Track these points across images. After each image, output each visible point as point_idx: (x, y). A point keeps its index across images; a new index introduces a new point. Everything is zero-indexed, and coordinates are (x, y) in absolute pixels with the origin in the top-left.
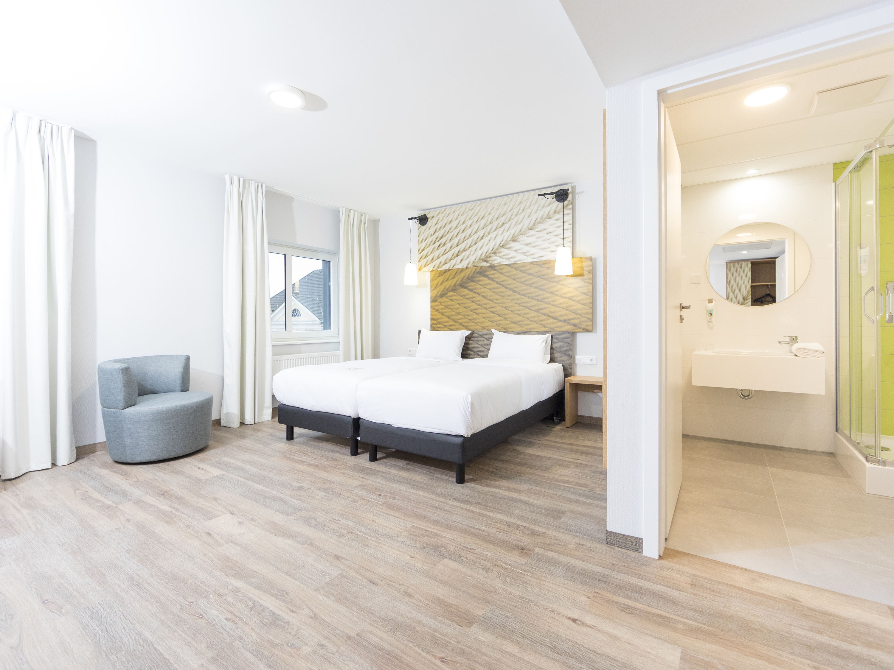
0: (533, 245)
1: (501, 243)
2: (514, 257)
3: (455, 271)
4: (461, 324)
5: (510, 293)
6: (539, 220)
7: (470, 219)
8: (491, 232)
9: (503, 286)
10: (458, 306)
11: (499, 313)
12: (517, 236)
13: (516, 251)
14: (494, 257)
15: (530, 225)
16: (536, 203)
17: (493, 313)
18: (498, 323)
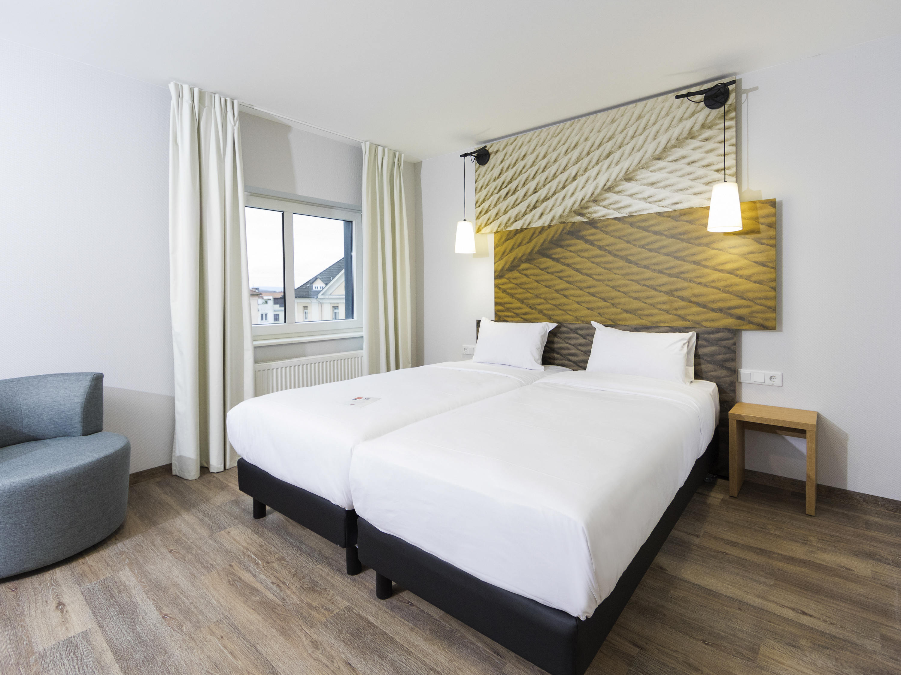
0: (662, 184)
1: (605, 185)
2: (629, 206)
3: (532, 232)
4: (541, 312)
5: (622, 263)
6: (673, 142)
7: (554, 150)
8: (589, 167)
9: (610, 252)
10: (536, 284)
11: (603, 295)
12: (634, 171)
13: (631, 196)
14: (594, 208)
15: (657, 152)
16: (667, 115)
17: (593, 295)
18: (601, 311)
